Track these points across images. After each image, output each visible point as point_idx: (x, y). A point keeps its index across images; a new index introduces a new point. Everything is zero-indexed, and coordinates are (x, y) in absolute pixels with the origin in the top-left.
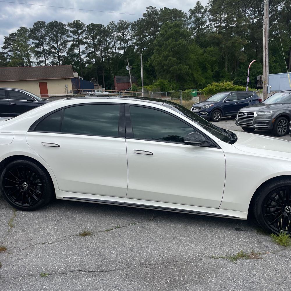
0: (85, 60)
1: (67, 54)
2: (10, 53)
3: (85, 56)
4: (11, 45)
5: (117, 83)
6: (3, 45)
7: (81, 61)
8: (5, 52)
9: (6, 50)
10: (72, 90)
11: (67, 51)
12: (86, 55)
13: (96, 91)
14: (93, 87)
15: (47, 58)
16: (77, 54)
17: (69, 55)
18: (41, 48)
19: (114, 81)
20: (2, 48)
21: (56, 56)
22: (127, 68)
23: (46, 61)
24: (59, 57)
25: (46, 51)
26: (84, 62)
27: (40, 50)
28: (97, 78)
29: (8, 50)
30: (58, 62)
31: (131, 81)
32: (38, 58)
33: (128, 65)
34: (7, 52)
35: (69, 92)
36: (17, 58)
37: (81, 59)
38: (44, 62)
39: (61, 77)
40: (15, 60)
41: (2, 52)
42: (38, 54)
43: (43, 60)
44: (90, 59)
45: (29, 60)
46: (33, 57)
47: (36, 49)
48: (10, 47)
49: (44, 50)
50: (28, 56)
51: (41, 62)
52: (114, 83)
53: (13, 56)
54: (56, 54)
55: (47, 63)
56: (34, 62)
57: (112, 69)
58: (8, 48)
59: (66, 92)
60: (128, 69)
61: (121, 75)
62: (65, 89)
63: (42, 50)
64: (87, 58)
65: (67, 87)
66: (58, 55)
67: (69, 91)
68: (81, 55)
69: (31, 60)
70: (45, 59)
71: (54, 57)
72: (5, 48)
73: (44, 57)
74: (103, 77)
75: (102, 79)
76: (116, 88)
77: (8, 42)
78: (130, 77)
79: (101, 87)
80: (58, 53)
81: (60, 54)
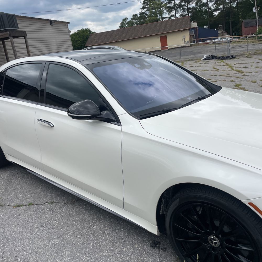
0: (213, 8)
1: (196, 5)
2: (147, 12)
3: (212, 4)
4: (148, 5)
5: (245, 28)
6: (142, 6)
7: (209, 10)
8: (143, 12)
9: (144, 10)
10: (189, 40)
11: (196, 2)
12: (214, 3)
13: (219, 38)
14: (217, 35)
15: (177, 12)
16: (205, 3)
17: (198, 6)
18: (172, 3)
19: (241, 26)
20: (141, 9)
21: (185, 9)
22: (253, 10)
23: (177, 14)
24: (188, 9)
25: (176, 6)
26: (212, 10)
27: (171, 5)
28: (224, 25)
29: (146, 10)
30: (187, 14)
31: (257, 24)
32: (170, 13)
33: (255, 7)
34: (145, 12)
36: (152, 16)
37: (209, 8)
38: (175, 16)
39: (179, 29)
40: (151, 18)
41: (141, 12)
42: (170, 9)
43: (174, 14)
44: (217, 6)
45: (162, 16)
46: (165, 13)
47: (168, 5)
48: (147, 7)
49: (175, 4)
50: (161, 13)
51: (172, 16)
52: (242, 28)
53: (149, 15)
54: (185, 7)
55: (177, 17)
56: (166, 17)
57: (241, 13)
58: (146, 8)
59: (184, 43)
61: (249, 19)
62: (183, 40)
63: (173, 5)
64: (214, 6)
65: (184, 38)
66: (187, 7)
68: (209, 3)
69: (163, 16)
70: (176, 13)
71: (184, 9)
72: (143, 8)
73: (174, 12)
74: (230, 23)
75: (230, 25)
76: (243, 33)
77: (146, 3)
78: (257, 19)
79: (227, 33)
80: (188, 5)
81: (189, 6)
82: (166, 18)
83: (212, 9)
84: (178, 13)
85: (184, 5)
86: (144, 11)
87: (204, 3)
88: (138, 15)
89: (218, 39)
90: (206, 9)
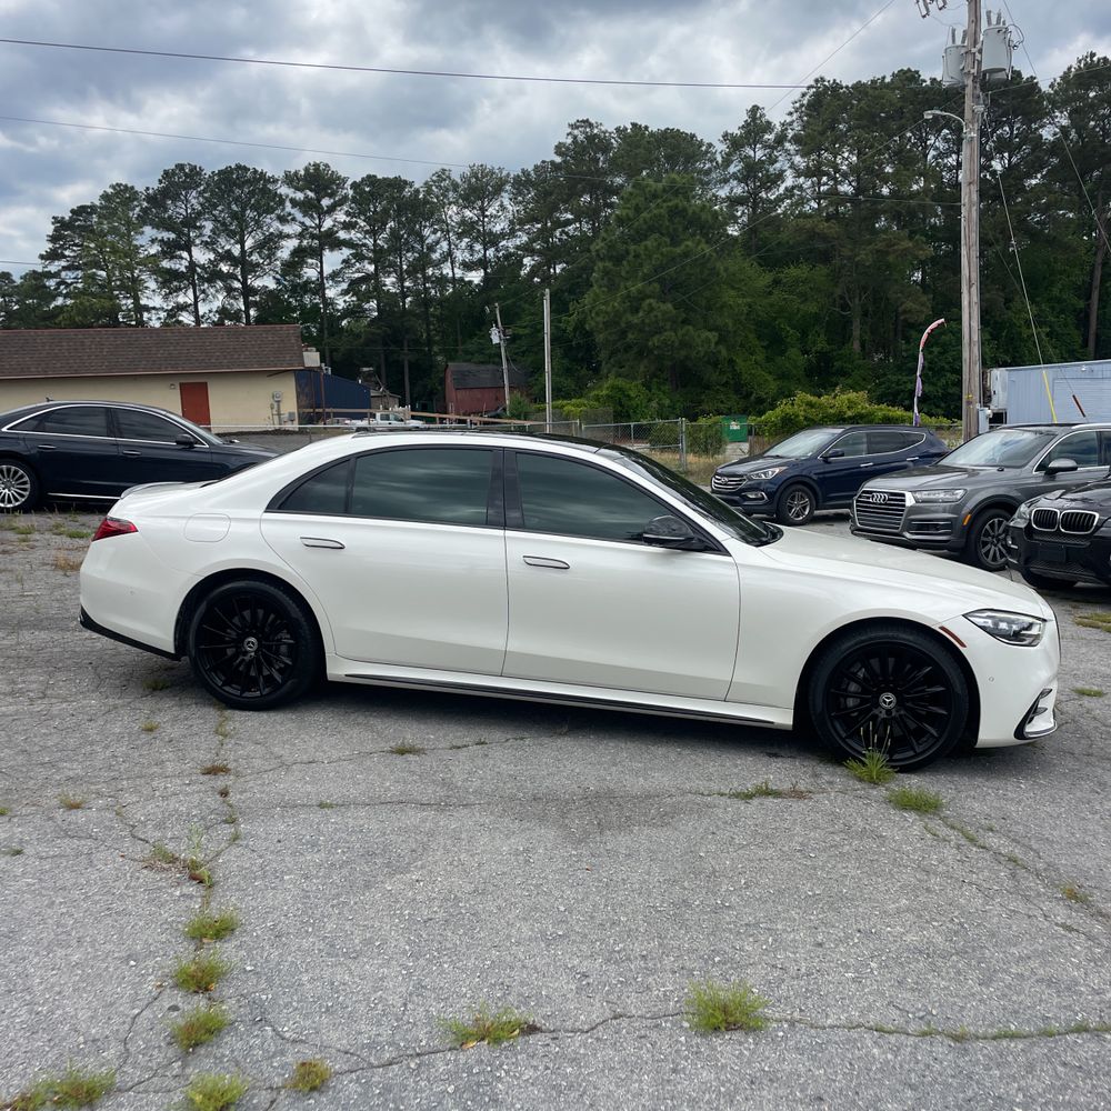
0: (341, 304)
1: (278, 284)
2: (69, 276)
3: (340, 289)
4: (75, 248)
5: (457, 389)
6: (48, 246)
7: (325, 308)
8: (50, 272)
9: (56, 263)
10: (295, 410)
11: (277, 272)
12: (345, 286)
13: (378, 415)
14: (367, 403)
15: (202, 296)
16: (312, 282)
17: (285, 287)
18: (182, 258)
19: (442, 381)
20: (42, 257)
21: (236, 290)
22: (492, 337)
23: (199, 304)
24: (248, 291)
25: (199, 271)
26: (338, 311)
27: (178, 266)
28: (383, 369)
29: (63, 263)
30: (243, 308)
31: (506, 382)
32: (170, 293)
33: (497, 326)
34: (60, 271)
35: (285, 417)
36: (93, 295)
37: (328, 303)
38: (192, 308)
39: (261, 365)
40: (88, 301)
41: (40, 271)
42: (170, 280)
43: (189, 302)
44: (358, 300)
45: (136, 299)
46: (153, 291)
47: (166, 264)
48: (72, 254)
49: (193, 266)
50: (134, 288)
51: (182, 308)
52: (444, 389)
53: (79, 286)
54: (236, 282)
55: (201, 313)
56: (154, 308)
57: (437, 338)
58: (64, 257)
59: (276, 418)
60: (496, 340)
61: (469, 361)
62: (272, 408)
63: (186, 267)
64: (347, 298)
65: (278, 402)
66: (244, 283)
67: (287, 415)
68: (327, 285)
69: (143, 302)
70: (196, 298)
71: (229, 290)
72: (52, 256)
73: (191, 292)
74: (403, 367)
75: (403, 374)
76: (451, 407)
77: (65, 237)
78: (505, 366)
79: (397, 401)
80: (245, 279)
81: (249, 281)
82: (153, 312)
83: (340, 308)
84: (204, 300)
85: (233, 276)
86: (54, 267)
87: (308, 282)
88: (14, 278)
89: (374, 416)
90: (317, 303)
